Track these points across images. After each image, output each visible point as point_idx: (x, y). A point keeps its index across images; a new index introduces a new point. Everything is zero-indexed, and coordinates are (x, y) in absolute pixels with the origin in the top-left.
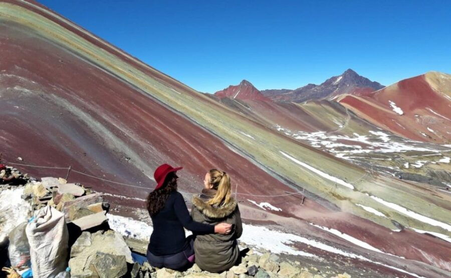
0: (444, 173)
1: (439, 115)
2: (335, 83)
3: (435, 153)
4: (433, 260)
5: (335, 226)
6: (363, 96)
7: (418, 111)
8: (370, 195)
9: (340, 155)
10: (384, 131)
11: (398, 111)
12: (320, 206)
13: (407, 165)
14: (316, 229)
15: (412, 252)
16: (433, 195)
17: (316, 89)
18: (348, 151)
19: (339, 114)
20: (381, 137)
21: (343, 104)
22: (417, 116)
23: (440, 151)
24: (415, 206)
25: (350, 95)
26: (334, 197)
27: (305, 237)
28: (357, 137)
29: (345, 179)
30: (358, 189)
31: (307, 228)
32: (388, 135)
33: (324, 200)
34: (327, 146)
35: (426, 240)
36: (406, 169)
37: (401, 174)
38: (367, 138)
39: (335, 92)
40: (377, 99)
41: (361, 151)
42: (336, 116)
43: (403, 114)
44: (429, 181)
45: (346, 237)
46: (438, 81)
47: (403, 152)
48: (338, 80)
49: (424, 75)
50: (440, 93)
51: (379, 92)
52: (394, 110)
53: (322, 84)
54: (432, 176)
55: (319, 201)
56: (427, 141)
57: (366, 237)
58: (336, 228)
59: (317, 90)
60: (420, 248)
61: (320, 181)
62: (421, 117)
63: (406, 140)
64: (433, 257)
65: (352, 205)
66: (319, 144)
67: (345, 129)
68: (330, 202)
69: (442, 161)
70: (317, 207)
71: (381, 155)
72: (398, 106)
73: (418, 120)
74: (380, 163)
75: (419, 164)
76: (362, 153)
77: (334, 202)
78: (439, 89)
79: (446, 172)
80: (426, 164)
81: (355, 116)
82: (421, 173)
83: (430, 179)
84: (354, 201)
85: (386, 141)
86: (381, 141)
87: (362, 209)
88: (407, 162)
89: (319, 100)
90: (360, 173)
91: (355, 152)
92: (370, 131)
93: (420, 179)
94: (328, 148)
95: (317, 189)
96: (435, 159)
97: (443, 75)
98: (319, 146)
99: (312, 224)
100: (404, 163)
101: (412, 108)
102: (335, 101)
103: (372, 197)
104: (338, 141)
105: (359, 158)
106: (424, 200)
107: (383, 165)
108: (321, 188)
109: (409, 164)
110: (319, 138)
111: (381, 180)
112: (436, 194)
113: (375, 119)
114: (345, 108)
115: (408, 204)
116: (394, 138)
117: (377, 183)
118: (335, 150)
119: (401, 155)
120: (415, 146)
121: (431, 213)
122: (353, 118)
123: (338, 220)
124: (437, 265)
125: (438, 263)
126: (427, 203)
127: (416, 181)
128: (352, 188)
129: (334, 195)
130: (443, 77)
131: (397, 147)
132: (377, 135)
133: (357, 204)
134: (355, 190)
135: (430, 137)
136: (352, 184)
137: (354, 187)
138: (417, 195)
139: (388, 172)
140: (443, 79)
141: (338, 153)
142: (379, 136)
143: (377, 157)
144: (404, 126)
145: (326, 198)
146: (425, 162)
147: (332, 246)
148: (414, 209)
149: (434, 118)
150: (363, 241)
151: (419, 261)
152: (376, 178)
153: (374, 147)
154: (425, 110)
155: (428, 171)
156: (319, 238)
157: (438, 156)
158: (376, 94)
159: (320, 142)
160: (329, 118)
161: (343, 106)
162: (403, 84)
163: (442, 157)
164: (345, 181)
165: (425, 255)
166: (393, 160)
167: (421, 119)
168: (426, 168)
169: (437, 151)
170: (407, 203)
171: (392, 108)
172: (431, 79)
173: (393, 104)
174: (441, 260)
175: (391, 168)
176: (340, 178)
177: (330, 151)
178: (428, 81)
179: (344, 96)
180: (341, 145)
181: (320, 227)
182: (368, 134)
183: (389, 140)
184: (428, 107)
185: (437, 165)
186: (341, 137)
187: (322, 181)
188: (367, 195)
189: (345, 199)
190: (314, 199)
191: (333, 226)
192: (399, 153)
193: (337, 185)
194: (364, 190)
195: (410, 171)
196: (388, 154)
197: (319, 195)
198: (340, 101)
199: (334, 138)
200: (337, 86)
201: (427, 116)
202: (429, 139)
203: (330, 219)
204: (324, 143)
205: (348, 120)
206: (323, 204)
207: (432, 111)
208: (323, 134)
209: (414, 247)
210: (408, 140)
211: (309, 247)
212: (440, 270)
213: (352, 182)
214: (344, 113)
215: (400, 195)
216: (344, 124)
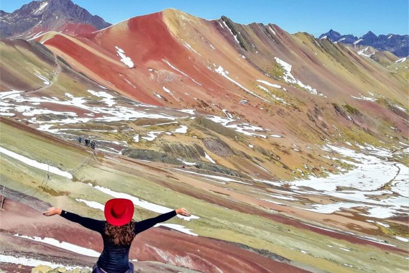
0: (179, 146)
1: (178, 70)
2: (37, 12)
3: (170, 121)
4: (169, 257)
5: (50, 233)
6: (80, 36)
7: (152, 63)
8: (94, 184)
9: (45, 128)
10: (109, 91)
11: (128, 62)
12: (29, 208)
13: (136, 138)
14: (26, 241)
15: (146, 251)
16: (168, 177)
17: (5, 19)
18: (57, 121)
19: (44, 63)
20: (104, 100)
21: (49, 47)
22: (151, 70)
23: (177, 118)
24: (149, 194)
25: (60, 33)
26: (45, 192)
27: (11, 255)
28: (71, 99)
29: (59, 166)
30: (79, 178)
31: (12, 242)
32: (112, 97)
33: (33, 198)
34: (24, 114)
35: (161, 234)
36: (135, 143)
37: (130, 150)
38: (84, 101)
39: (36, 26)
40: (99, 42)
41: (76, 121)
42: (40, 67)
43: (134, 67)
44: (163, 158)
45: (66, 246)
46: (177, 23)
47: (133, 120)
48: (42, 7)
49: (161, 13)
50: (180, 40)
51: (102, 32)
52: (122, 60)
53: (16, 12)
54: (166, 151)
55: (25, 202)
56: (162, 105)
57: (91, 241)
58: (52, 236)
59: (7, 20)
60: (154, 245)
61: (25, 171)
62: (156, 72)
63: (137, 103)
64: (169, 254)
65: (71, 202)
66: (11, 111)
67: (53, 86)
68: (41, 201)
69: (178, 130)
70: (24, 211)
71: (104, 125)
72: (127, 55)
73: (152, 76)
74: (102, 137)
75: (152, 136)
76: (77, 123)
77: (46, 200)
78: (179, 34)
79: (181, 145)
80: (159, 136)
81: (68, 68)
82: (154, 148)
83: (165, 156)
84: (72, 196)
85: (110, 105)
86: (104, 105)
87: (85, 204)
88: (137, 133)
89: (11, 39)
90: (81, 155)
91: (68, 121)
92: (89, 91)
93: (152, 157)
94: (25, 117)
95: (22, 184)
96: (171, 128)
97: (184, 15)
98: (12, 114)
99: (17, 235)
100: (133, 135)
101: (145, 59)
102: (37, 42)
103: (97, 187)
104: (43, 106)
105: (72, 131)
106: (158, 185)
107: (106, 139)
108: (27, 182)
109: (140, 136)
110: (11, 101)
111: (108, 162)
112: (171, 176)
113: (96, 73)
114: (52, 54)
115: (141, 192)
116: (121, 101)
117: (102, 167)
118: (37, 119)
119: (129, 125)
120: (148, 112)
121: (166, 201)
122: (65, 70)
123: (54, 225)
124: (173, 263)
125: (173, 260)
126: (162, 188)
127: (149, 159)
128: (70, 176)
129: (45, 190)
130: (184, 18)
131: (125, 114)
132: (99, 96)
133: (77, 200)
134: (75, 179)
135: (166, 100)
136: (69, 172)
137: (73, 176)
138: (151, 179)
139: (113, 149)
140: (184, 21)
141: (42, 124)
142: (101, 98)
143: (99, 128)
144: (135, 84)
145: (35, 196)
146: (159, 133)
147: (49, 261)
148: (148, 197)
149: (171, 73)
150: (88, 247)
151: (153, 261)
152: (101, 161)
153: (95, 114)
154: (160, 62)
155: (162, 145)
156: (31, 253)
157: (173, 125)
158: (98, 35)
159: (14, 106)
160: (27, 68)
161: (50, 51)
162: (135, 24)
163: (178, 125)
164: (60, 169)
165: (160, 252)
166: (120, 130)
167: (155, 75)
168: (160, 140)
169: (173, 119)
170: (139, 190)
171: (120, 58)
172: (170, 20)
173: (120, 52)
174: (177, 256)
175: (117, 143)
176: (54, 165)
177: (30, 121)
178: (166, 21)
179: (51, 34)
180: (46, 112)
181: (30, 238)
182: (86, 96)
183: (114, 103)
184: (164, 58)
185: (172, 137)
186: (46, 100)
187: (26, 171)
188: (91, 185)
189: (62, 193)
190: (18, 199)
191: (48, 233)
192: (128, 122)
193: (49, 176)
194: (87, 178)
195: (140, 146)
196: (113, 123)
197: (26, 192)
198: (46, 43)
199: (37, 100)
200: (40, 16)
201: (163, 71)
202: (164, 103)
203: (43, 225)
204: (20, 109)
205: (57, 72)
206: (31, 204)
207: (170, 64)
208: (19, 95)
209: (148, 246)
210: (139, 103)
211: (20, 267)
212: (176, 267)
213: (70, 170)
214: (51, 62)
215: (131, 182)
216: (51, 78)
